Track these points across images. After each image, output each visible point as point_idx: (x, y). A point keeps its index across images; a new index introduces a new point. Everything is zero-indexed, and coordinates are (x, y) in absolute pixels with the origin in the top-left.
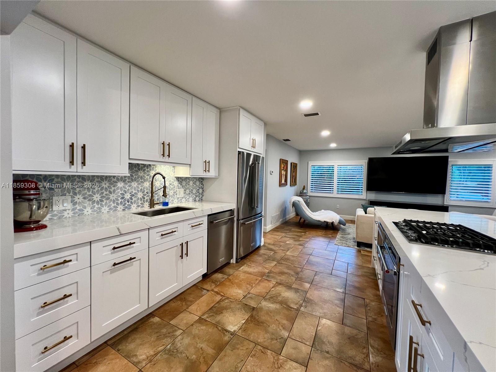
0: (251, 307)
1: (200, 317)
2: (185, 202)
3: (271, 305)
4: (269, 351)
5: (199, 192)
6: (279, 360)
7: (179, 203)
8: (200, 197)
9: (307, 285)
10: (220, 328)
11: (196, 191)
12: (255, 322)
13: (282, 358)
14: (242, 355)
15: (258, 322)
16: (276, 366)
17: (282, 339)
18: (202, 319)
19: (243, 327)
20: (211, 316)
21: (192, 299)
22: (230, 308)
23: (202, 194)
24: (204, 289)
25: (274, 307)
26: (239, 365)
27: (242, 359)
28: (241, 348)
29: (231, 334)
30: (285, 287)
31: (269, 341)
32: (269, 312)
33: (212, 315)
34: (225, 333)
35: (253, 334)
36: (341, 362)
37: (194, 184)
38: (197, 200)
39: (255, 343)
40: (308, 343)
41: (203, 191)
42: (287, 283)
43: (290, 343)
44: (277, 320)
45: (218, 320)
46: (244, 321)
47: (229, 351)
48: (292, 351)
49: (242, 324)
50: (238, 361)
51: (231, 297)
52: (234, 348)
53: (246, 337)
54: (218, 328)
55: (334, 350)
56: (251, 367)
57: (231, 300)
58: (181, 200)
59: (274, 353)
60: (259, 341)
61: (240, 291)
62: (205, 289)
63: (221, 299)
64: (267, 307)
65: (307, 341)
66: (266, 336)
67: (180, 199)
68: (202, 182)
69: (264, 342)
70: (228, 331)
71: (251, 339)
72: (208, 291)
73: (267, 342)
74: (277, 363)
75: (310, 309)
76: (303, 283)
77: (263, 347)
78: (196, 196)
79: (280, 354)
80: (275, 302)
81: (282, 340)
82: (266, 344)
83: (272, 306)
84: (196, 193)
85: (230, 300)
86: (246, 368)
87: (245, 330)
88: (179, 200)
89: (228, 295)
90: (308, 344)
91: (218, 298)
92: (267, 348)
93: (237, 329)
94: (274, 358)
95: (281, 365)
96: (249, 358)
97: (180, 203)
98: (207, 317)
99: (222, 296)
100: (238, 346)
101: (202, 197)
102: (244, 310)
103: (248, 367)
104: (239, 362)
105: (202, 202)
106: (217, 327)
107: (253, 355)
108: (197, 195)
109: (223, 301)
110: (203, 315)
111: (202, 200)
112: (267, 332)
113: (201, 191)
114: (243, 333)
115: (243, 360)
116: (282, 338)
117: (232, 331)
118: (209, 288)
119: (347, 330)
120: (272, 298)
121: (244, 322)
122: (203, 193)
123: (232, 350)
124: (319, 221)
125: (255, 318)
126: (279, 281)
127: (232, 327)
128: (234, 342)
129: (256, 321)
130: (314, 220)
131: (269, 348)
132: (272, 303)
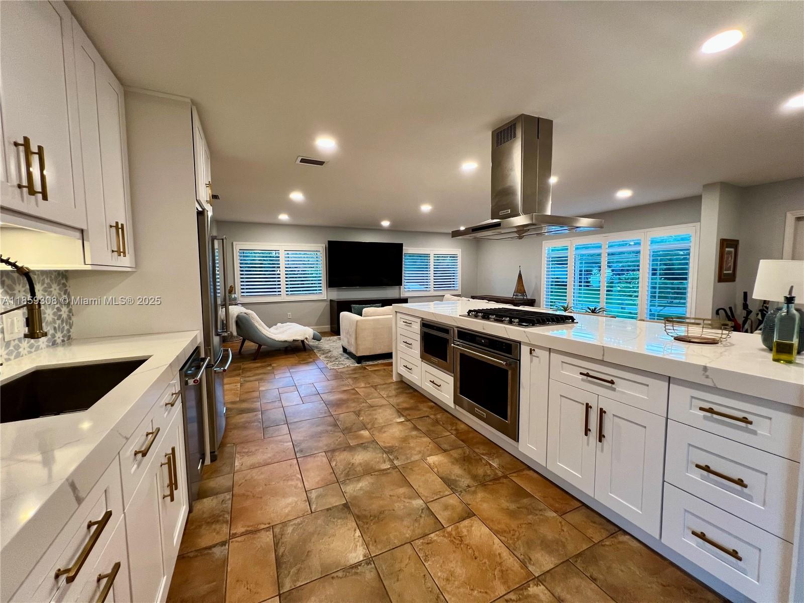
0: (341, 507)
1: (280, 595)
2: (30, 352)
3: (360, 485)
4: (432, 535)
5: (61, 315)
6: (452, 534)
7: (12, 357)
8: (65, 332)
9: (365, 433)
10: (340, 574)
11: (54, 314)
12: (372, 520)
13: (449, 529)
14: (415, 570)
15: (375, 517)
16: (457, 542)
17: (424, 511)
18: (287, 593)
19: (367, 539)
20: (297, 573)
21: (207, 586)
22: (312, 534)
23: (69, 321)
24: (210, 548)
25: (367, 483)
26: (429, 585)
27: (422, 574)
28: (403, 565)
29: (368, 564)
30: (345, 450)
31: (417, 525)
32: (370, 495)
33: (299, 570)
34: (358, 571)
35: (391, 535)
36: (485, 485)
37: (46, 294)
38: (59, 341)
39: (407, 543)
40: (447, 493)
41: (70, 311)
42: (339, 444)
43: (435, 507)
44: (390, 496)
45: (319, 568)
46: (358, 531)
47: (395, 585)
48: (447, 514)
49: (361, 538)
50: (422, 582)
51: (290, 518)
52: (396, 575)
53: (388, 547)
54: (337, 576)
55: (469, 480)
56: (441, 571)
57: (296, 522)
58: (17, 347)
59: (437, 532)
60: (408, 535)
61: (290, 500)
62: (214, 546)
63: (274, 536)
64: (359, 490)
65: (444, 492)
66: (405, 523)
67: (14, 347)
68: (64, 285)
69: (414, 531)
70: (359, 564)
71: (397, 543)
72: (223, 544)
73: (417, 528)
74: (455, 538)
75: (404, 457)
76: (357, 433)
77: (420, 538)
78: (55, 328)
79: (444, 528)
80: (359, 478)
81: (426, 512)
82: (418, 532)
83: (364, 484)
84: (54, 322)
85: (294, 524)
86: (439, 578)
87: (375, 542)
88: (11, 348)
89: (276, 519)
90: (449, 494)
91: (267, 538)
92: (426, 536)
93: (364, 551)
94: (444, 536)
95: (460, 537)
96: (426, 564)
97: (16, 357)
98: (295, 581)
99: (267, 529)
100: (397, 566)
101: (69, 331)
102: (336, 520)
103: (439, 574)
104: (425, 582)
105: (70, 344)
106: (333, 578)
107: (424, 558)
108: (57, 326)
109: (282, 535)
110: (279, 585)
111: (69, 338)
112: (401, 519)
113: (64, 311)
114: (379, 547)
115: (425, 575)
116: (422, 510)
117: (361, 559)
118: (218, 539)
119: (456, 454)
120: (347, 475)
121: (358, 533)
122: (70, 318)
123: (398, 580)
124: (286, 341)
125: (365, 517)
126: (326, 448)
127: (354, 555)
128: (384, 568)
129: (372, 518)
130: (278, 341)
131: (427, 532)
132: (359, 481)
